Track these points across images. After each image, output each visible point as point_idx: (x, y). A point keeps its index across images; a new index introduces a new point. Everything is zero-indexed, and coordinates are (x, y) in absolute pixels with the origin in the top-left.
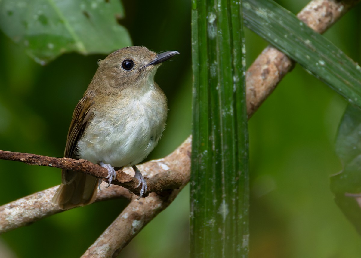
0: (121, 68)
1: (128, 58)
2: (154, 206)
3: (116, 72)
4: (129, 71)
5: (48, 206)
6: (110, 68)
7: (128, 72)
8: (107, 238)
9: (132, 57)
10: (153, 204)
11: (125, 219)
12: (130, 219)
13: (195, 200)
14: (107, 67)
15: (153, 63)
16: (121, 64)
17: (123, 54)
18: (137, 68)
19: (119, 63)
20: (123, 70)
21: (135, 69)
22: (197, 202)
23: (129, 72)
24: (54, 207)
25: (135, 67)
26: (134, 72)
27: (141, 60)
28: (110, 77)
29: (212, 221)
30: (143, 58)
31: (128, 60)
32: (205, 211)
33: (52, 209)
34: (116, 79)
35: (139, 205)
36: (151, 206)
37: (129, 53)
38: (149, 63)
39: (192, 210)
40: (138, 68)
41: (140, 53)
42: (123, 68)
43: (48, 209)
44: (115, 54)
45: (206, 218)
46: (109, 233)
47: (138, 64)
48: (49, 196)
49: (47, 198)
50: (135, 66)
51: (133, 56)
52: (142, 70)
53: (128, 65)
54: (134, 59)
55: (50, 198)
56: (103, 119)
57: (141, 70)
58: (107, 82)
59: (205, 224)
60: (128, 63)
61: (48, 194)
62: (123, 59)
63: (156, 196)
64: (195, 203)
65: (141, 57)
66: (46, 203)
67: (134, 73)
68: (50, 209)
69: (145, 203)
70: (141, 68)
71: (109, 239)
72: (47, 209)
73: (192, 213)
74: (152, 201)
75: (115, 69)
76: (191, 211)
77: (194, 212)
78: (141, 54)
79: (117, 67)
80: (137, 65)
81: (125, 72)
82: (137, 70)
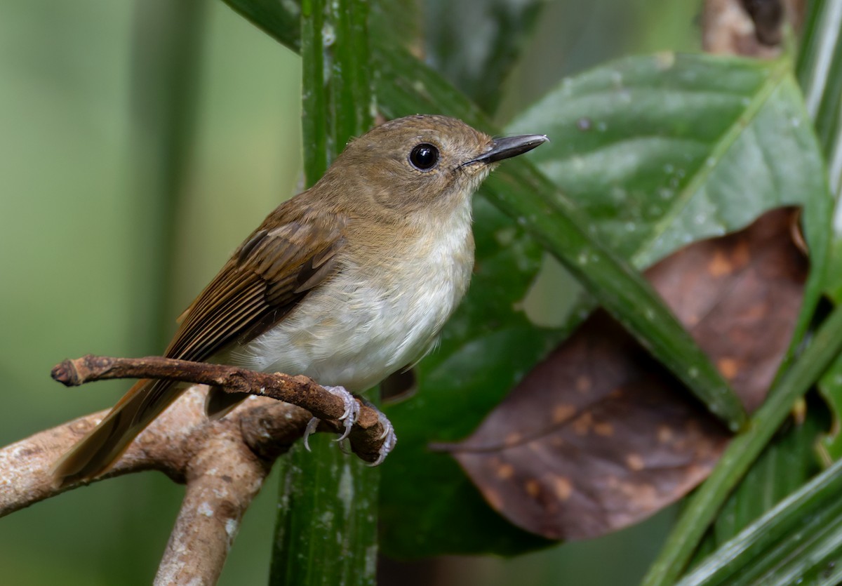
0: (407, 163)
1: (426, 141)
2: (252, 484)
3: (394, 171)
4: (426, 170)
5: (9, 493)
6: (379, 161)
7: (424, 174)
8: (191, 562)
9: (438, 138)
10: (250, 481)
11: (209, 517)
12: (218, 517)
13: (295, 468)
14: (371, 155)
15: (484, 157)
16: (408, 153)
17: (414, 129)
18: (445, 167)
19: (404, 149)
20: (411, 168)
21: (441, 167)
22: (300, 471)
23: (426, 173)
24: (19, 496)
25: (441, 164)
26: (438, 174)
27: (456, 149)
28: (377, 180)
29: (328, 517)
30: (462, 143)
31: (426, 146)
32: (316, 493)
33: (16, 500)
34: (394, 186)
35: (224, 484)
36: (247, 485)
37: (428, 128)
38: (476, 157)
39: (287, 492)
40: (447, 166)
41: (456, 131)
42: (412, 164)
43: (7, 499)
44: (394, 127)
45: (316, 510)
46: (189, 551)
47: (449, 156)
48: (7, 469)
49: (4, 475)
50: (443, 162)
51: (440, 137)
52: (457, 171)
53: (426, 157)
54: (443, 144)
55: (12, 474)
56: (366, 282)
57: (454, 170)
58: (368, 191)
59: (313, 523)
60: (425, 152)
61: (5, 465)
62: (415, 141)
63: (255, 460)
64: (294, 476)
65: (457, 141)
66: (4, 487)
67: (438, 177)
68: (10, 500)
69: (235, 478)
70: (456, 166)
71: (198, 566)
72: (5, 501)
73: (285, 499)
74: (247, 472)
75: (392, 162)
76: (282, 494)
77: (291, 497)
78: (459, 135)
79: (397, 157)
80: (446, 158)
81: (416, 172)
82: (446, 172)
